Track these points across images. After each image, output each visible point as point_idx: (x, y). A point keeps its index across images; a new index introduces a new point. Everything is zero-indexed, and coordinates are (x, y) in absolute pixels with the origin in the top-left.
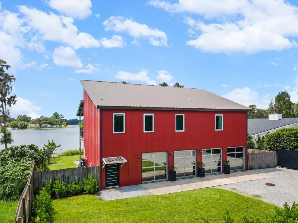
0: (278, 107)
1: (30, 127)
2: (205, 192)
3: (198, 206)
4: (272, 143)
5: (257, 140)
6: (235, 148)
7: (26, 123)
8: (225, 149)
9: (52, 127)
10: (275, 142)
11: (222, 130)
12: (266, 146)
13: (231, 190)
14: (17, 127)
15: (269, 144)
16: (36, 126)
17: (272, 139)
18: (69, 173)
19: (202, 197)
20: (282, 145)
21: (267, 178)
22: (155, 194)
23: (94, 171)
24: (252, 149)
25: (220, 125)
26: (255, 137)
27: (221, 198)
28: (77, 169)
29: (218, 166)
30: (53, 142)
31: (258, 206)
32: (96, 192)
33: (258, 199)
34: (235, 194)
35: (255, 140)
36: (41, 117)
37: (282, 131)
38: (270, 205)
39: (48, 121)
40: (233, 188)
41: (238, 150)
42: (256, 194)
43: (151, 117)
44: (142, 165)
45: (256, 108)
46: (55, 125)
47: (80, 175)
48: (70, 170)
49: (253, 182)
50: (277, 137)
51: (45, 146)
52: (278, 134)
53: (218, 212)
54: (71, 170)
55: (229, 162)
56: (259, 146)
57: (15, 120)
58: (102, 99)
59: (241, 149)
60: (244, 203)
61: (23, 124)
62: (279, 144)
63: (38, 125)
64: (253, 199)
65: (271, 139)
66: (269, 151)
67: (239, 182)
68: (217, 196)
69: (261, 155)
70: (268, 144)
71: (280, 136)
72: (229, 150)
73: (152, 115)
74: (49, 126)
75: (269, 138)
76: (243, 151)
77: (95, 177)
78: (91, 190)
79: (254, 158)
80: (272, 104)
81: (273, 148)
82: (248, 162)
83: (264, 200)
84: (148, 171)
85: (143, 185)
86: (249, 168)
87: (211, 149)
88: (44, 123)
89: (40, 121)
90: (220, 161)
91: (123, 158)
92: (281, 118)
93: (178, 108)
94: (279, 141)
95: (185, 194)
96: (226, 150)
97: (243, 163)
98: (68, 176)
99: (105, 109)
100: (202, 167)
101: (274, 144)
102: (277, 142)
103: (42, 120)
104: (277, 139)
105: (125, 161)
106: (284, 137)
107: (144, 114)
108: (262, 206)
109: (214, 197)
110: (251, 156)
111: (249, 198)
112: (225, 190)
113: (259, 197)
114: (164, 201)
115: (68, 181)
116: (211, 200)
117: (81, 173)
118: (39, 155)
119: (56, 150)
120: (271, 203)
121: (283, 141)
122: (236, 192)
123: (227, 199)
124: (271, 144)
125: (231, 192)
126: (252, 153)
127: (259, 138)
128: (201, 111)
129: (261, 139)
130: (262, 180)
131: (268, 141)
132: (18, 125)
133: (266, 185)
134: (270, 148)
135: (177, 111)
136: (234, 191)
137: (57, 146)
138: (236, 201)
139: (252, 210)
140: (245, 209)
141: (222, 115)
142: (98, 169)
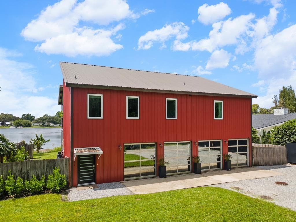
0: (283, 104)
1: (34, 126)
2: (198, 192)
3: (187, 210)
4: (280, 136)
5: (262, 135)
6: (237, 141)
7: (29, 121)
8: (225, 142)
9: (55, 125)
10: (283, 135)
11: (222, 119)
12: (273, 141)
13: (232, 190)
14: (21, 125)
15: (277, 137)
16: (39, 124)
17: (280, 131)
18: (28, 167)
19: (194, 198)
20: (292, 138)
21: (276, 175)
22: (136, 193)
23: (62, 164)
24: (256, 144)
25: (220, 112)
26: (260, 132)
27: (219, 200)
28: (40, 161)
29: (217, 161)
30: (41, 137)
31: (269, 211)
32: (64, 189)
33: (267, 201)
34: (238, 194)
35: (260, 135)
36: (44, 116)
37: (292, 123)
38: (285, 209)
39: (51, 120)
40: (235, 187)
41: (241, 142)
42: (265, 195)
43: (136, 100)
44: (125, 159)
45: (258, 107)
46: (58, 123)
47: (44, 169)
48: (30, 163)
49: (260, 180)
50: (287, 130)
51: (32, 140)
52: (288, 126)
53: (214, 219)
54: (32, 163)
55: (231, 157)
56: (264, 142)
57: (19, 118)
58: (76, 78)
59: (244, 142)
60: (251, 207)
61: (27, 123)
62: (288, 137)
63: (41, 124)
64: (262, 201)
65: (278, 132)
66: (277, 145)
67: (243, 180)
68: (215, 197)
69: (267, 149)
70: (275, 138)
71: (290, 128)
72: (231, 143)
73: (137, 98)
74: (52, 125)
75: (276, 131)
76: (246, 144)
77: (64, 172)
78: (55, 188)
79: (260, 153)
80: (276, 100)
81: (282, 142)
82: (252, 157)
83: (276, 203)
84: (135, 166)
85: (125, 183)
86: (254, 164)
87: (209, 141)
88: (47, 122)
89: (43, 120)
90: (220, 156)
91: (100, 149)
92: (288, 113)
93: (169, 91)
94: (288, 134)
95: (172, 194)
96: (227, 142)
97: (247, 158)
98: (28, 170)
99: (77, 88)
100: (198, 161)
101: (282, 137)
102: (286, 135)
103: (45, 119)
104: (286, 132)
105: (101, 152)
106: (294, 129)
107: (127, 97)
108: (275, 211)
109: (210, 198)
110: (256, 150)
111: (256, 200)
112: (225, 190)
113: (269, 198)
114: (142, 203)
115: (28, 176)
116: (205, 202)
117: (46, 166)
118: (7, 147)
119: (44, 145)
120: (285, 207)
121: (293, 134)
122: (239, 192)
123: (226, 201)
124: (279, 138)
125: (233, 192)
126: (256, 147)
127: (264, 133)
128: (197, 96)
129: (266, 133)
130: (271, 178)
131: (275, 135)
132: (22, 123)
133: (276, 184)
134: (278, 143)
135: (168, 94)
136: (236, 191)
137: (46, 141)
138: (239, 204)
139: (262, 218)
140: (252, 216)
141: (222, 101)
142: (67, 162)
